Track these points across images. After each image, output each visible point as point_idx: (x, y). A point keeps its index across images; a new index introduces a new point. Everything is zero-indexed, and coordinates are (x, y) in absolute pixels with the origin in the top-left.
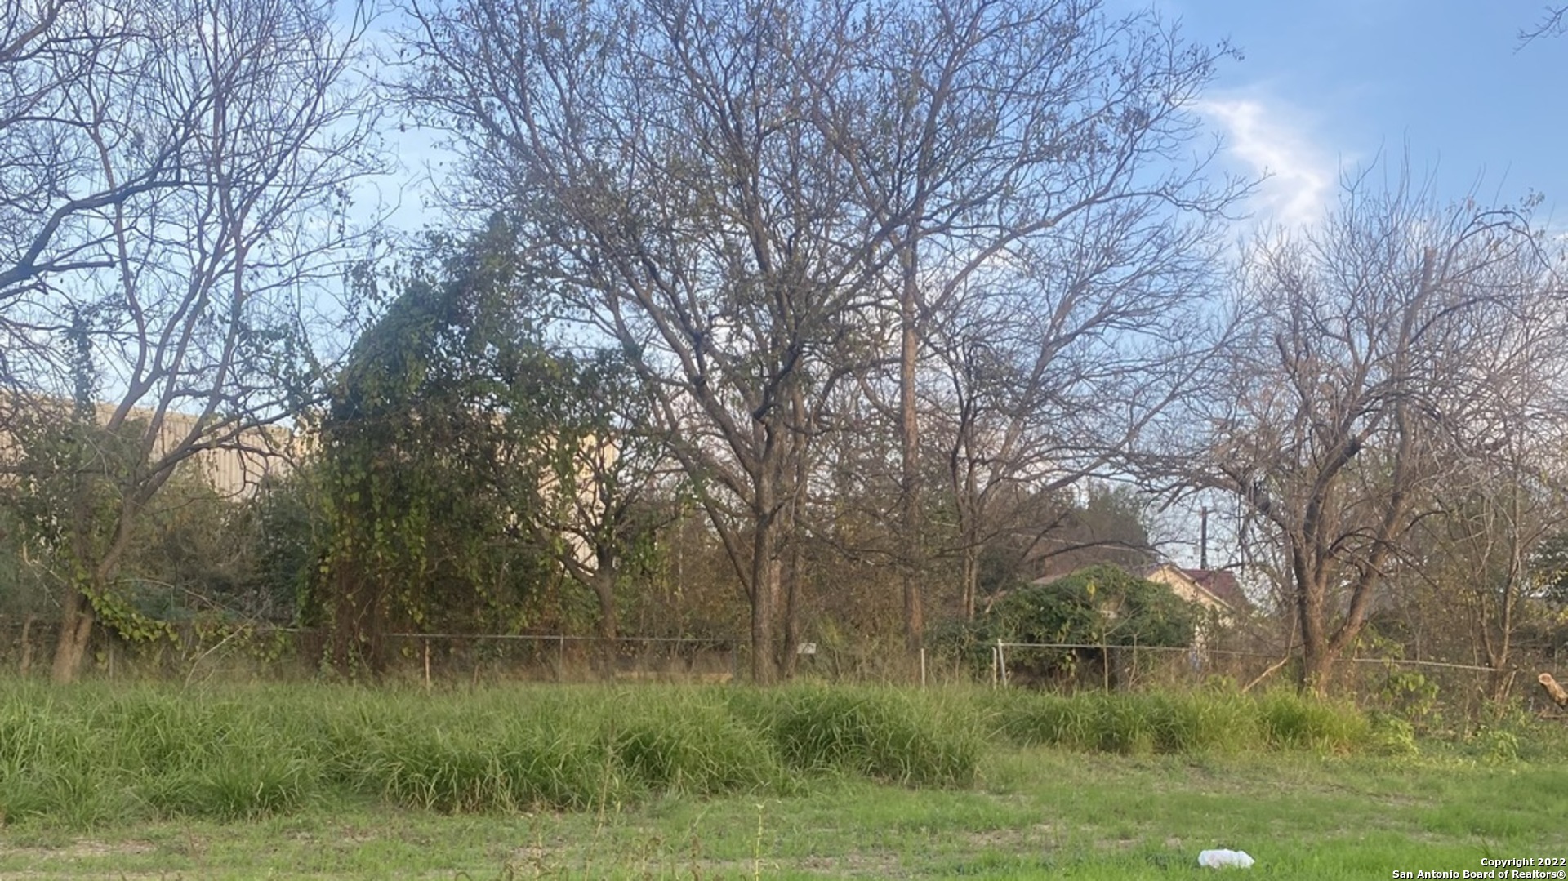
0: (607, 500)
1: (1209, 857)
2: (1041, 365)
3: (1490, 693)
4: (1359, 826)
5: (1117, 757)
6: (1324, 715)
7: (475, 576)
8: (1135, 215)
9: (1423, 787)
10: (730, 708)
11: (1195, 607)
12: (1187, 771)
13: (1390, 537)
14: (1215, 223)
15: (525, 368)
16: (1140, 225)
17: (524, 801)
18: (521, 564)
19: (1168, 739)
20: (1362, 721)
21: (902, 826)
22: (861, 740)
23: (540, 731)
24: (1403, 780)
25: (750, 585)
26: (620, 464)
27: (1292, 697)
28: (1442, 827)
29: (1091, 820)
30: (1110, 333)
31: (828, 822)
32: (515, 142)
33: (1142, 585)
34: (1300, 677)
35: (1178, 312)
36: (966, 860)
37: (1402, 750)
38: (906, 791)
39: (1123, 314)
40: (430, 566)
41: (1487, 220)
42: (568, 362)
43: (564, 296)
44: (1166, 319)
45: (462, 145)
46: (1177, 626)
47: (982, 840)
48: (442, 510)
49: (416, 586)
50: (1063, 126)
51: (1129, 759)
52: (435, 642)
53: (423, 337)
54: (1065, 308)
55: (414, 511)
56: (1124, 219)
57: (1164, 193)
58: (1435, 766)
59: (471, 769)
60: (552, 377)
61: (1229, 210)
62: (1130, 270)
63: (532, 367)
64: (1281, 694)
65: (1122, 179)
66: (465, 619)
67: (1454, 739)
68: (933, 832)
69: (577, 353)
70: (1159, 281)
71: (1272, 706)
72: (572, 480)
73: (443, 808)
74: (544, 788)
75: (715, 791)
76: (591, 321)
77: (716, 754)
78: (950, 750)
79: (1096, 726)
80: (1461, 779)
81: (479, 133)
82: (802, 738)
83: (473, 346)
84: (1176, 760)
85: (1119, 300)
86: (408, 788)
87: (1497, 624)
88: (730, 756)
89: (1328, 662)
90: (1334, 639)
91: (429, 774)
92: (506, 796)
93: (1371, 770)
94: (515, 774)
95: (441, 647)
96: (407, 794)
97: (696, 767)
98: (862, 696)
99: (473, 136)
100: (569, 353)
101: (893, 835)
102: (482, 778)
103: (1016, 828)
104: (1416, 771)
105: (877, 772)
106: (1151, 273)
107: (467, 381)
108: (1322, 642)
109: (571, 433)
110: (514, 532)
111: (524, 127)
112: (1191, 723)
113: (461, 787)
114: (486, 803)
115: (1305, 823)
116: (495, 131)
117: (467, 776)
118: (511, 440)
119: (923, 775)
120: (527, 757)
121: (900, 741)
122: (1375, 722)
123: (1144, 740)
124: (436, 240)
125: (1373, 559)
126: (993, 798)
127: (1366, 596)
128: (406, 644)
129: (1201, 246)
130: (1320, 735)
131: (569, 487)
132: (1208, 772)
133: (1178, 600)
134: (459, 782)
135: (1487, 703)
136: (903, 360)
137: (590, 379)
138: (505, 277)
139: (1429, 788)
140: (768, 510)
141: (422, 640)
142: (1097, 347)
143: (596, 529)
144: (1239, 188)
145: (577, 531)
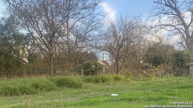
0: (29, 53)
1: (112, 95)
2: (85, 36)
3: (138, 74)
4: (128, 90)
5: (98, 84)
6: (121, 77)
7: (12, 64)
8: (95, 17)
9: (133, 85)
10: (49, 80)
11: (103, 65)
12: (106, 85)
13: (127, 56)
14: (104, 18)
15: (17, 36)
16: (96, 18)
17: (22, 94)
18: (18, 62)
19: (103, 81)
20: (125, 78)
21: (74, 94)
22: (67, 83)
23: (24, 84)
24: (131, 84)
25: (50, 64)
26: (31, 48)
27: (117, 75)
28: (137, 90)
29: (97, 91)
30: (93, 32)
31: (65, 94)
32: (13, 5)
33: (97, 63)
34: (117, 73)
35: (101, 29)
36: (84, 97)
37: (130, 81)
38: (74, 89)
39: (95, 29)
40: (5, 63)
41: (136, 18)
42: (23, 35)
43: (22, 26)
44: (100, 30)
45: (5, 5)
46: (101, 67)
47: (85, 95)
48: (6, 55)
49: (3, 66)
50: (87, 5)
51: (99, 84)
52: (6, 73)
53: (2, 32)
54: (87, 28)
55: (2, 56)
56: (94, 17)
57: (98, 14)
58: (133, 82)
59: (15, 90)
60: (21, 37)
61: (106, 16)
62: (95, 23)
63: (18, 36)
64: (115, 75)
65: (93, 12)
66: (11, 70)
67: (135, 79)
68: (78, 94)
69: (24, 34)
70: (98, 25)
71: (115, 77)
72: (24, 51)
73: (11, 95)
74: (25, 92)
75: (49, 91)
76: (25, 30)
77: (48, 86)
78: (79, 84)
79: (95, 80)
80: (137, 84)
81: (8, 4)
82: (60, 83)
83: (9, 33)
84: (105, 83)
85: (94, 27)
86: (6, 93)
87: (139, 66)
88: (50, 86)
89: (120, 71)
90: (121, 68)
91: (9, 91)
92: (20, 93)
93: (127, 83)
94: (21, 90)
95: (7, 74)
96: (6, 94)
97: (46, 88)
98: (67, 78)
99: (7, 4)
100: (22, 34)
101: (73, 95)
102: (16, 91)
103: (88, 93)
104: (132, 83)
105: (70, 87)
106: (97, 24)
107: (9, 38)
108: (119, 69)
109: (24, 45)
110: (16, 58)
111: (14, 3)
112: (106, 79)
113: (14, 93)
114: (17, 94)
115: (121, 90)
116: (10, 4)
117: (14, 91)
118: (15, 45)
119: (76, 87)
120: (22, 88)
121: (72, 83)
122: (126, 78)
123: (101, 81)
124: (3, 18)
125: (125, 59)
126: (85, 89)
127: (124, 63)
128: (2, 74)
129: (103, 21)
130: (120, 80)
131: (24, 52)
132: (109, 85)
133: (101, 64)
134: (13, 92)
135: (138, 75)
136: (67, 35)
137: (26, 37)
138: (13, 24)
139: (134, 85)
140: (51, 54)
141: (4, 73)
142: (92, 33)
143: (28, 57)
144: (107, 13)
145: (25, 58)
